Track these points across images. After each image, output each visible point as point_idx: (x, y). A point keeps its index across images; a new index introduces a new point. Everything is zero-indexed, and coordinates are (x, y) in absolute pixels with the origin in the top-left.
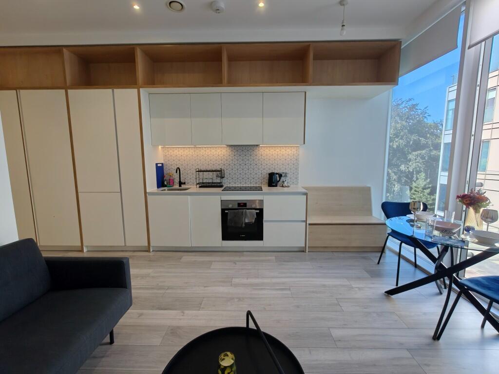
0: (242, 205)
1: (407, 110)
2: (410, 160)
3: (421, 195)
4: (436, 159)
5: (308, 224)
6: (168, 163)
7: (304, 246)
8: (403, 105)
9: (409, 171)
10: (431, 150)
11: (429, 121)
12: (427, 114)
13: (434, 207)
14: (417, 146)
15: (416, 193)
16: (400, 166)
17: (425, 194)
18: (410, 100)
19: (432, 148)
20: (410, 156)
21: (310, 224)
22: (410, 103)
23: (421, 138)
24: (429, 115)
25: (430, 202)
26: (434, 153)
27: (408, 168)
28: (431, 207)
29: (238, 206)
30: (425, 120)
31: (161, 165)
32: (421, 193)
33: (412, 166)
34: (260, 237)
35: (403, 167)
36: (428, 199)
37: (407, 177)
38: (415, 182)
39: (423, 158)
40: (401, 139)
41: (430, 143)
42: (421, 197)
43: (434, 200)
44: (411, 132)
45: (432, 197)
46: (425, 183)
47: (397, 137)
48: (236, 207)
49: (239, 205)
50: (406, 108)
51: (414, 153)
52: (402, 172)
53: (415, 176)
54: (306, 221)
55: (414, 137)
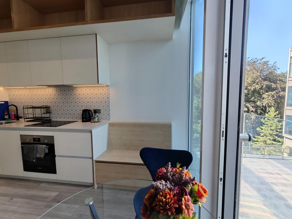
0: (37, 140)
1: (261, 65)
2: (263, 98)
3: (272, 122)
4: (283, 97)
5: (94, 162)
6: (11, 101)
7: (92, 182)
8: (258, 62)
9: (263, 106)
10: (280, 92)
11: (278, 72)
12: (277, 68)
13: (282, 130)
14: (269, 89)
15: (268, 120)
16: (257, 102)
17: (275, 121)
18: (263, 58)
19: (280, 90)
20: (264, 96)
21: (97, 162)
22: (263, 61)
23: (271, 84)
24: (279, 68)
25: (279, 127)
26: (282, 93)
27: (262, 104)
28: (280, 131)
29: (34, 141)
30: (276, 71)
31: (4, 103)
32: (272, 121)
33: (265, 102)
34: (53, 171)
35: (258, 103)
36: (278, 125)
37: (262, 109)
38: (267, 113)
39: (273, 96)
40: (257, 84)
41: (279, 86)
42: (272, 124)
43: (282, 125)
44: (265, 80)
45: (281, 124)
46: (275, 114)
47: (254, 83)
48: (32, 141)
49: (34, 139)
50: (260, 64)
51: (266, 93)
52: (258, 106)
53: (268, 109)
54: (92, 158)
55: (266, 83)
